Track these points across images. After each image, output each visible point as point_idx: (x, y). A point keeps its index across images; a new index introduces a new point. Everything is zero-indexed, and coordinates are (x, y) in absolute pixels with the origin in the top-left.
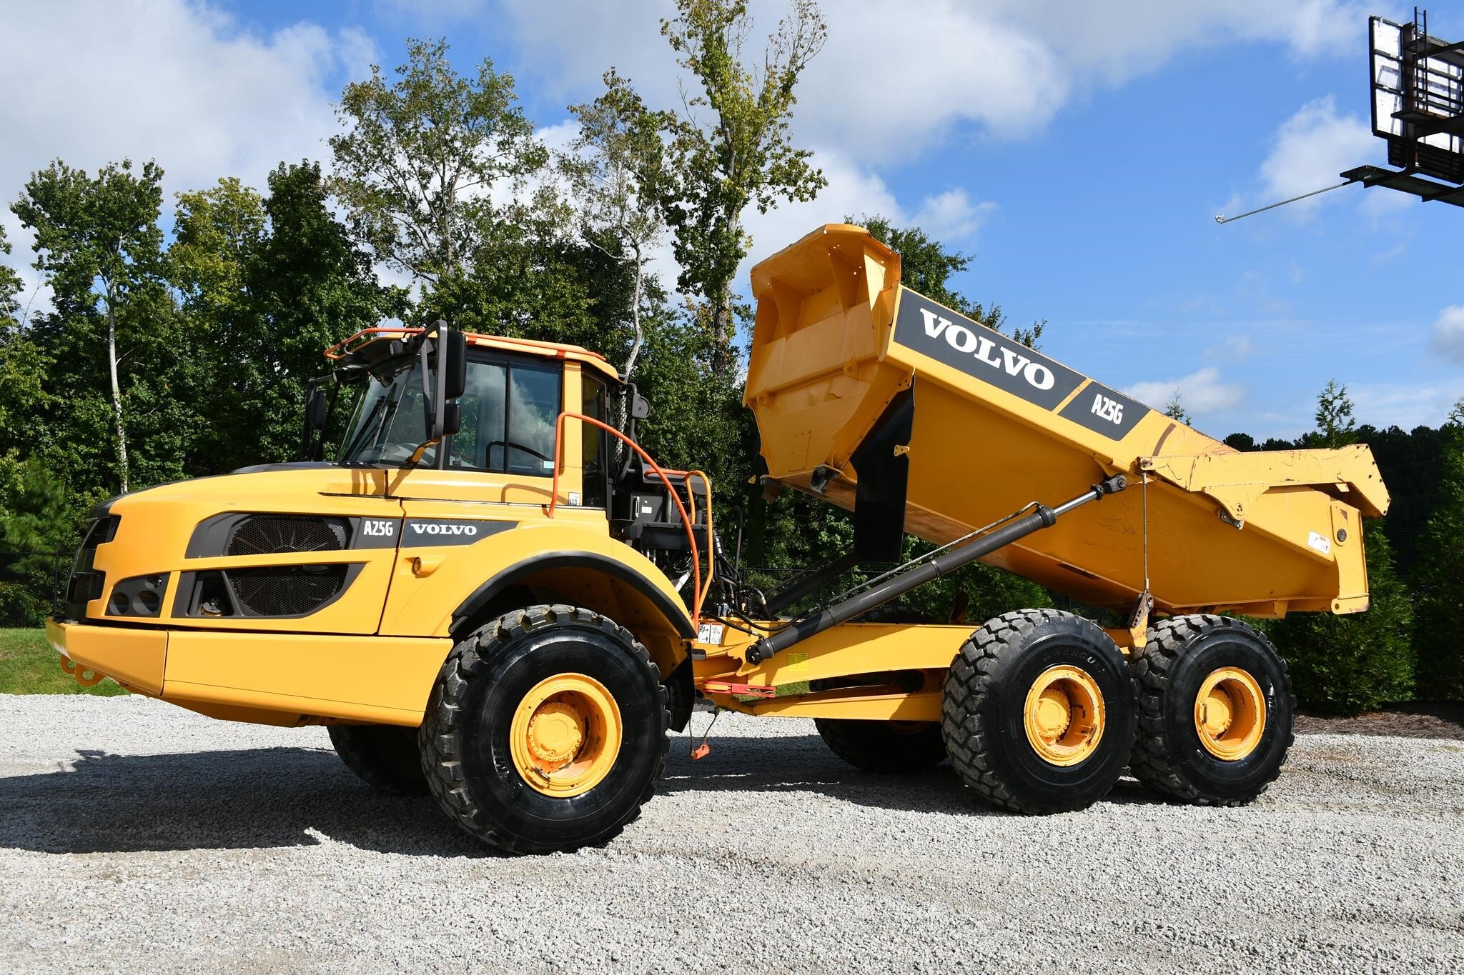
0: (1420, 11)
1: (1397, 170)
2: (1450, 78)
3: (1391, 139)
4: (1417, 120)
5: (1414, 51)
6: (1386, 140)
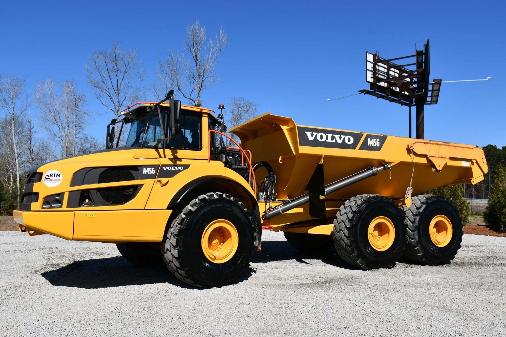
0: (378, 51)
1: (372, 91)
2: (385, 68)
3: (371, 83)
4: (377, 79)
5: (377, 61)
6: (369, 84)
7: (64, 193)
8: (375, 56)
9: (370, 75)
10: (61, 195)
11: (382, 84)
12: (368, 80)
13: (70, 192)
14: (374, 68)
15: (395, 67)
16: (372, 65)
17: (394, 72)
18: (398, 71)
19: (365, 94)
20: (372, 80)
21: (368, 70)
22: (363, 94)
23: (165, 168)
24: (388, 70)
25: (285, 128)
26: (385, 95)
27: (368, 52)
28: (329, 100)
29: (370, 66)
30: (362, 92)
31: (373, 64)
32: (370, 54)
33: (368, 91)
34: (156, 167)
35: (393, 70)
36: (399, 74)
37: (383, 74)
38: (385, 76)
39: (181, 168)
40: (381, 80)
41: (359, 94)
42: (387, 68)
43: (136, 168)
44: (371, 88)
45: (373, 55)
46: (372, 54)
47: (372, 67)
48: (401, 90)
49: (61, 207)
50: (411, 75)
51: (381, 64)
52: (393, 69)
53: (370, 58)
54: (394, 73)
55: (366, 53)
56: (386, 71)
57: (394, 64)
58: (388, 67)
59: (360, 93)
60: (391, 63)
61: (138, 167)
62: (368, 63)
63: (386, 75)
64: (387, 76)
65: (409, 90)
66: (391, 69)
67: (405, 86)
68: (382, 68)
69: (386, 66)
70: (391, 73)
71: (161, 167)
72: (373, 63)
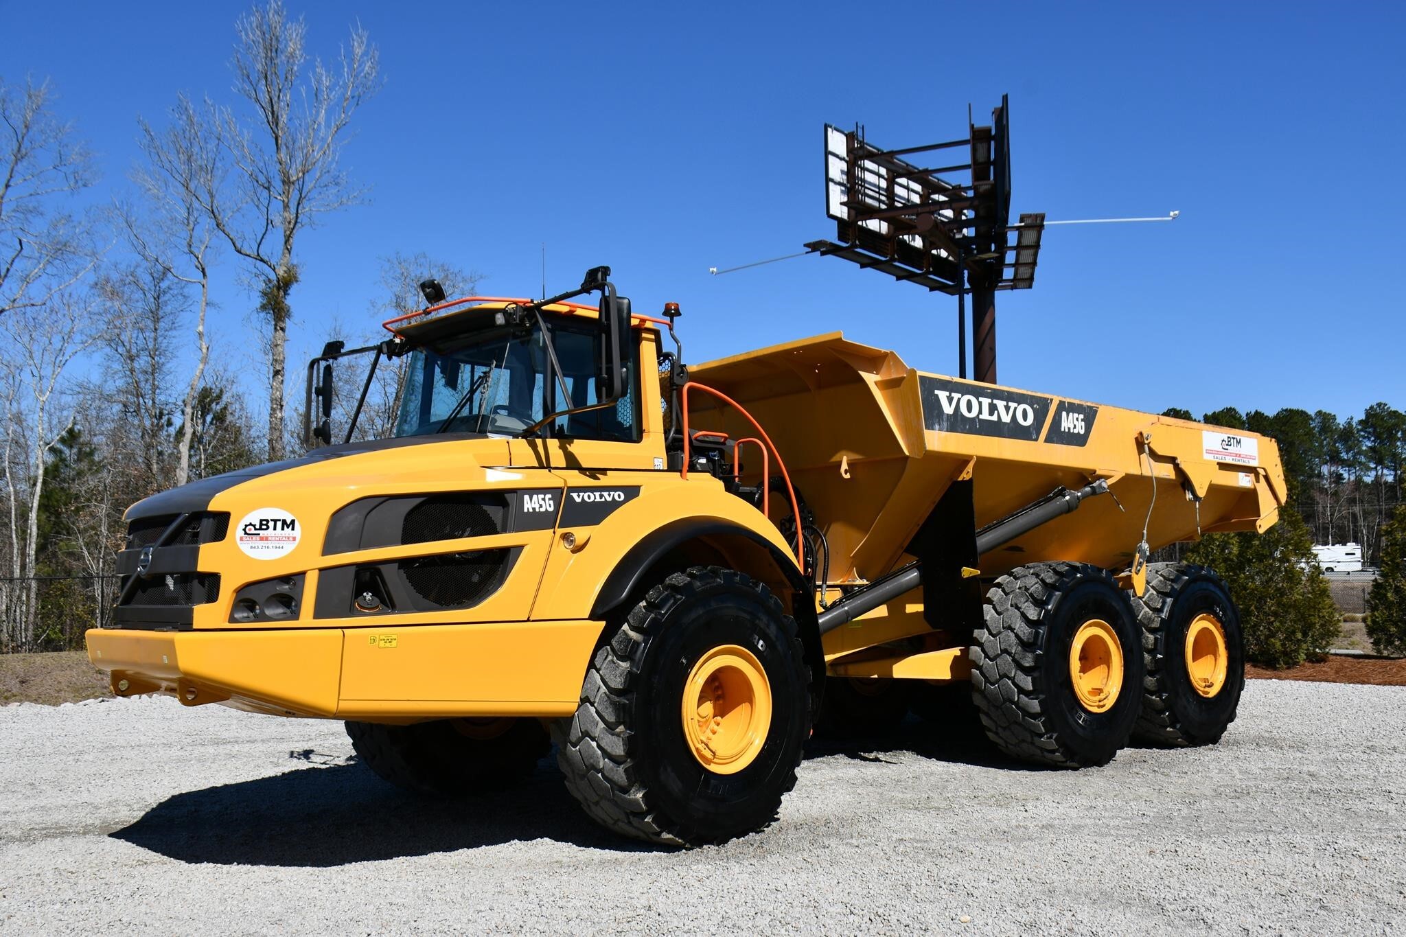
0: (860, 125)
1: (844, 245)
2: (880, 176)
3: (839, 220)
4: (858, 208)
5: (856, 155)
6: (836, 222)
7: (303, 574)
8: (850, 137)
9: (837, 197)
10: (295, 579)
11: (873, 224)
12: (832, 212)
13: (321, 570)
14: (850, 173)
15: (912, 174)
16: (844, 166)
17: (907, 188)
18: (918, 188)
19: (823, 254)
20: (841, 211)
21: (832, 180)
22: (819, 253)
23: (579, 496)
24: (891, 182)
25: (870, 378)
26: (883, 259)
27: (831, 127)
28: (715, 270)
29: (837, 169)
30: (814, 247)
31: (847, 162)
32: (834, 132)
33: (832, 245)
34: (556, 492)
35: (906, 184)
36: (921, 196)
37: (877, 195)
38: (883, 202)
39: (619, 496)
40: (872, 213)
41: (807, 253)
42: (886, 176)
43: (499, 497)
44: (840, 238)
45: (846, 135)
46: (842, 132)
47: (842, 172)
48: (929, 244)
49: (295, 615)
50: (955, 198)
51: (868, 164)
52: (903, 181)
53: (837, 143)
54: (909, 192)
55: (826, 127)
56: (884, 184)
57: (908, 165)
58: (891, 174)
59: (810, 250)
60: (899, 160)
61: (507, 496)
62: (831, 158)
63: (883, 198)
64: (887, 202)
65: (951, 244)
66: (899, 180)
67: (939, 234)
68: (873, 175)
69: (883, 171)
70: (898, 190)
71: (568, 494)
72: (847, 159)
